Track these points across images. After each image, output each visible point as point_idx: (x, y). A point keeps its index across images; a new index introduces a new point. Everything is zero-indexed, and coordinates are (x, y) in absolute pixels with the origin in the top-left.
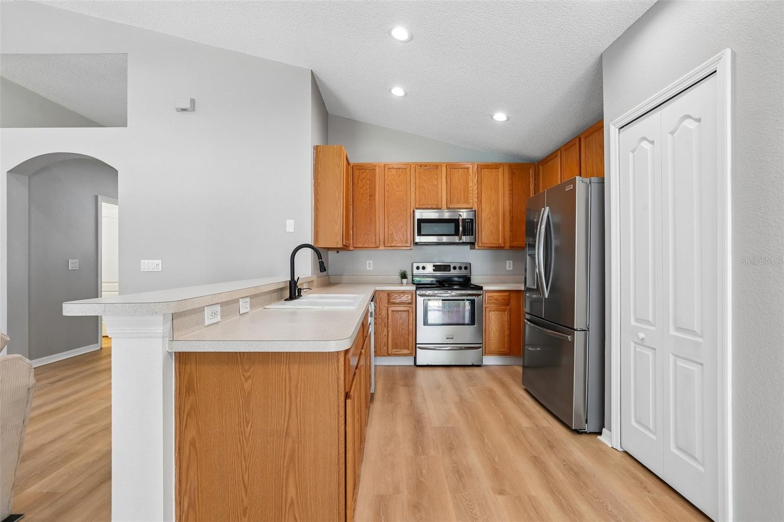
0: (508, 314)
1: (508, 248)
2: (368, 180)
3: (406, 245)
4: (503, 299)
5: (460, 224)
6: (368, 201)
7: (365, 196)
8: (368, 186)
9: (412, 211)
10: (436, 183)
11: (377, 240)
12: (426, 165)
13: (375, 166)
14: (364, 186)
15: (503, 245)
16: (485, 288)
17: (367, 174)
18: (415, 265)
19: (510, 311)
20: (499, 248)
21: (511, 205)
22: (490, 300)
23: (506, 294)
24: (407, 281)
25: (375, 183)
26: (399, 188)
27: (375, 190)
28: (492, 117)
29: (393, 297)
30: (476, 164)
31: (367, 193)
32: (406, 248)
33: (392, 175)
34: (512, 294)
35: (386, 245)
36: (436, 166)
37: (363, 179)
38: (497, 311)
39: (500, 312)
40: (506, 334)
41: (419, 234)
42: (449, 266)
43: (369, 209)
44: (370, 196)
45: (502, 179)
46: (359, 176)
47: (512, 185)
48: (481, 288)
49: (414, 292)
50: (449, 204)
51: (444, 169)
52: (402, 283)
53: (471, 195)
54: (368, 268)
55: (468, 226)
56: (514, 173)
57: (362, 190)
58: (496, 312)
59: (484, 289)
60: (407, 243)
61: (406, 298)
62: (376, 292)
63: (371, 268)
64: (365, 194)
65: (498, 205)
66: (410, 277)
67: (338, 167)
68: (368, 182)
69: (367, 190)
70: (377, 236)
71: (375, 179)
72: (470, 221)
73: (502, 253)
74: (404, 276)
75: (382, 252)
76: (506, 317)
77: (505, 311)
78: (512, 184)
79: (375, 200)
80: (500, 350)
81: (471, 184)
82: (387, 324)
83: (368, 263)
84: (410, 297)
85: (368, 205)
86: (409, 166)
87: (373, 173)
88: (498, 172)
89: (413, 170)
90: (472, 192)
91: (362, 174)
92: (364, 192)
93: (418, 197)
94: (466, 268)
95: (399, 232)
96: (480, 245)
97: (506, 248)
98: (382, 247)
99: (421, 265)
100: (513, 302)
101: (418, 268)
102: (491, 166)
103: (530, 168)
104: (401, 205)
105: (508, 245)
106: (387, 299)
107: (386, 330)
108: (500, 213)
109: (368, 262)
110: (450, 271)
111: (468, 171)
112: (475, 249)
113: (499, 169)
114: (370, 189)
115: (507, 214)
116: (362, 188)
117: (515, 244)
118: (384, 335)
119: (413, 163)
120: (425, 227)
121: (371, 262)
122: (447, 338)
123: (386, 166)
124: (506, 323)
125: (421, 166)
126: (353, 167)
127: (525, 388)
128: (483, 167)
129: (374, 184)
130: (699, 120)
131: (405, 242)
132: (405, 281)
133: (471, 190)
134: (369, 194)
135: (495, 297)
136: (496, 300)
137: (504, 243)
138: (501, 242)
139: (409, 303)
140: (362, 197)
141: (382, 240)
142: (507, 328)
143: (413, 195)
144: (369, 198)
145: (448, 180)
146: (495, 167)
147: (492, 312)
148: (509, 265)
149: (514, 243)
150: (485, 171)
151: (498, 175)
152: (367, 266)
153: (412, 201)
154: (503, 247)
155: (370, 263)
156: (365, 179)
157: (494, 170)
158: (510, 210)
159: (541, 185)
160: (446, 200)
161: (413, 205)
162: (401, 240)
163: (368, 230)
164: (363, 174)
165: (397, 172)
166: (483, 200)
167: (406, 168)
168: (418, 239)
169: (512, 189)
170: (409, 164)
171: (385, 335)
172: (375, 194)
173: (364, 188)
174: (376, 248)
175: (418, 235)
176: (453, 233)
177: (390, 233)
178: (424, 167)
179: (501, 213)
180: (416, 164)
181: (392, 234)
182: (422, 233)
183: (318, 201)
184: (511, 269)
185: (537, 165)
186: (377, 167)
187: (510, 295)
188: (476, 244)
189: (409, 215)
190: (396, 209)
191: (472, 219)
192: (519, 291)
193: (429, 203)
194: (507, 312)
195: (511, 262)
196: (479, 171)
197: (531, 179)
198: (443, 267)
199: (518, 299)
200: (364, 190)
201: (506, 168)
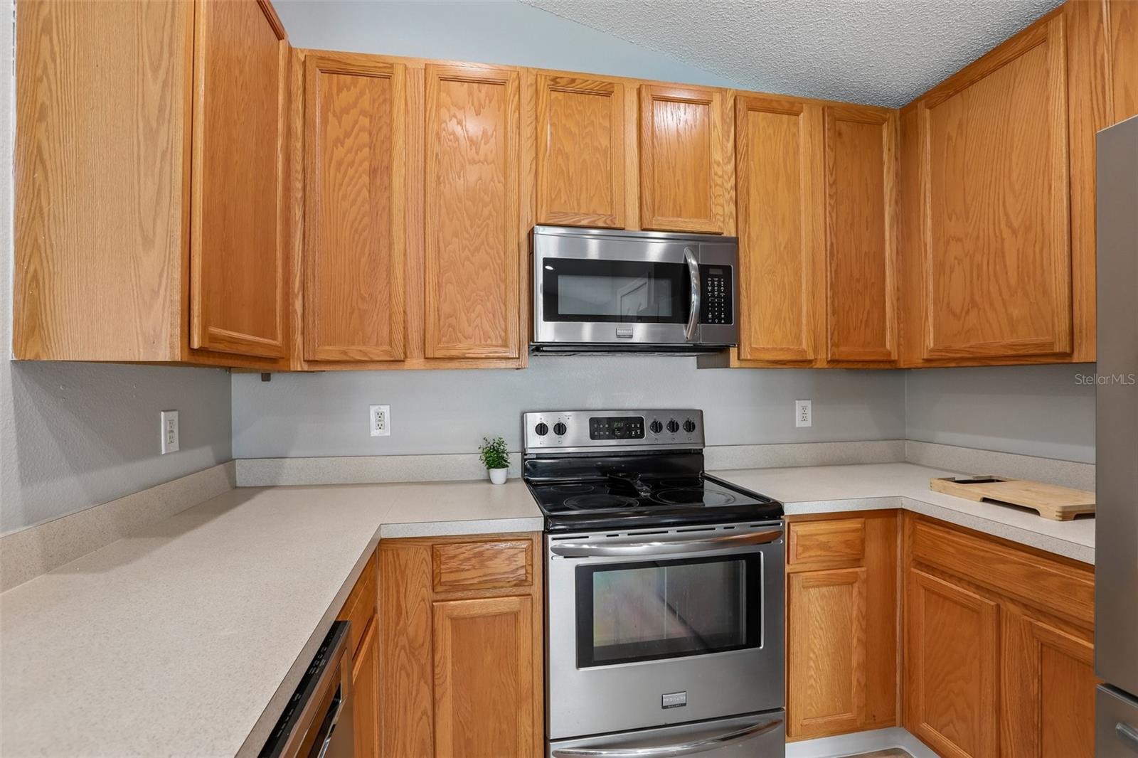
0: (860, 593)
1: (825, 365)
2: (363, 113)
3: (502, 352)
4: (846, 542)
5: (695, 282)
6: (365, 193)
7: (351, 172)
8: (365, 137)
9: (524, 235)
10: (605, 142)
11: (398, 336)
12: (573, 81)
13: (392, 66)
14: (347, 135)
15: (811, 356)
16: (789, 510)
17: (362, 93)
18: (534, 419)
19: (866, 581)
20: (801, 364)
22: (806, 548)
23: (855, 524)
24: (508, 473)
25: (390, 125)
26: (477, 153)
27: (390, 151)
29: (453, 564)
30: (729, 94)
31: (361, 164)
32: (502, 364)
33: (456, 105)
34: (877, 523)
35: (430, 354)
36: (605, 90)
37: (345, 110)
38: (827, 585)
39: (835, 589)
40: (854, 663)
41: (552, 313)
42: (641, 420)
43: (367, 220)
44: (373, 172)
45: (806, 143)
46: (328, 100)
47: (833, 169)
48: (773, 510)
49: (538, 540)
50: (647, 215)
51: (631, 99)
52: (489, 481)
53: (714, 191)
54: (375, 432)
55: (715, 287)
56: (840, 134)
57: (339, 152)
58: (824, 590)
59: (786, 513)
60: (505, 345)
61: (509, 562)
63: (386, 432)
64: (351, 164)
65: (797, 230)
66: (515, 461)
68: (365, 121)
69: (360, 149)
70: (399, 319)
71: (391, 112)
72: (720, 272)
73: (788, 378)
74: (495, 458)
75: (416, 375)
76: (854, 603)
77: (852, 584)
78: (835, 161)
79: (389, 187)
80: (837, 717)
81: (715, 155)
82: (429, 669)
83: (373, 417)
84: (521, 560)
85: (363, 204)
86: (514, 75)
87: (383, 91)
88: (797, 124)
89: (527, 94)
90: (719, 181)
91: (340, 90)
92: (350, 156)
93: (544, 189)
94: (690, 427)
95: (479, 308)
96: (746, 354)
97: (819, 365)
98: (416, 362)
99: (550, 420)
100: (874, 551)
101: (542, 429)
102: (775, 105)
103: (885, 120)
104: (486, 212)
105: (823, 356)
106: (428, 571)
107: (426, 691)
108: (803, 253)
109: (373, 410)
110: (642, 436)
111: (708, 114)
112: (727, 365)
113: (798, 115)
114: (372, 147)
115: (822, 255)
116: (339, 142)
117: (845, 351)
118: (418, 714)
119: (528, 69)
120: (573, 290)
121: (385, 409)
122: (664, 708)
123: (430, 71)
124: (855, 624)
125: (555, 81)
126: (305, 61)
128: (751, 104)
129: (385, 130)
131: (500, 342)
132: (498, 475)
133: (716, 174)
134: (366, 165)
135: (822, 539)
136: (824, 546)
137: (816, 350)
138: (805, 346)
139: (520, 583)
140: (339, 176)
141: (415, 338)
142: (859, 640)
143: (528, 181)
144: (366, 179)
145: (647, 136)
146: (785, 108)
147: (812, 591)
148: (803, 414)
149: (842, 349)
150: (759, 121)
151: (795, 136)
152: (374, 424)
153: (526, 200)
154: (810, 362)
155: (380, 415)
156: (354, 112)
157: (785, 117)
158: (832, 245)
159: (926, 169)
160: (636, 201)
161: (527, 215)
162: (487, 337)
163: (363, 299)
164: (345, 93)
165: (470, 94)
166: (754, 208)
167: (503, 83)
168: (547, 332)
169: (835, 182)
170: (514, 71)
171: (424, 713)
172: (389, 168)
173: (349, 142)
174: (393, 366)
175: (546, 319)
176: (666, 312)
177: (446, 308)
178: (560, 84)
179: (804, 257)
180: (538, 73)
181: (454, 315)
182: (562, 310)
185: (897, 114)
186: (399, 78)
187: (862, 525)
188: (733, 352)
189: (512, 246)
190: (468, 223)
191: (727, 270)
192: (891, 515)
193: (583, 210)
194: (856, 585)
195: (808, 404)
196: (740, 116)
197: (885, 157)
198: (621, 425)
199: (889, 537)
200: (349, 151)
201: (818, 114)
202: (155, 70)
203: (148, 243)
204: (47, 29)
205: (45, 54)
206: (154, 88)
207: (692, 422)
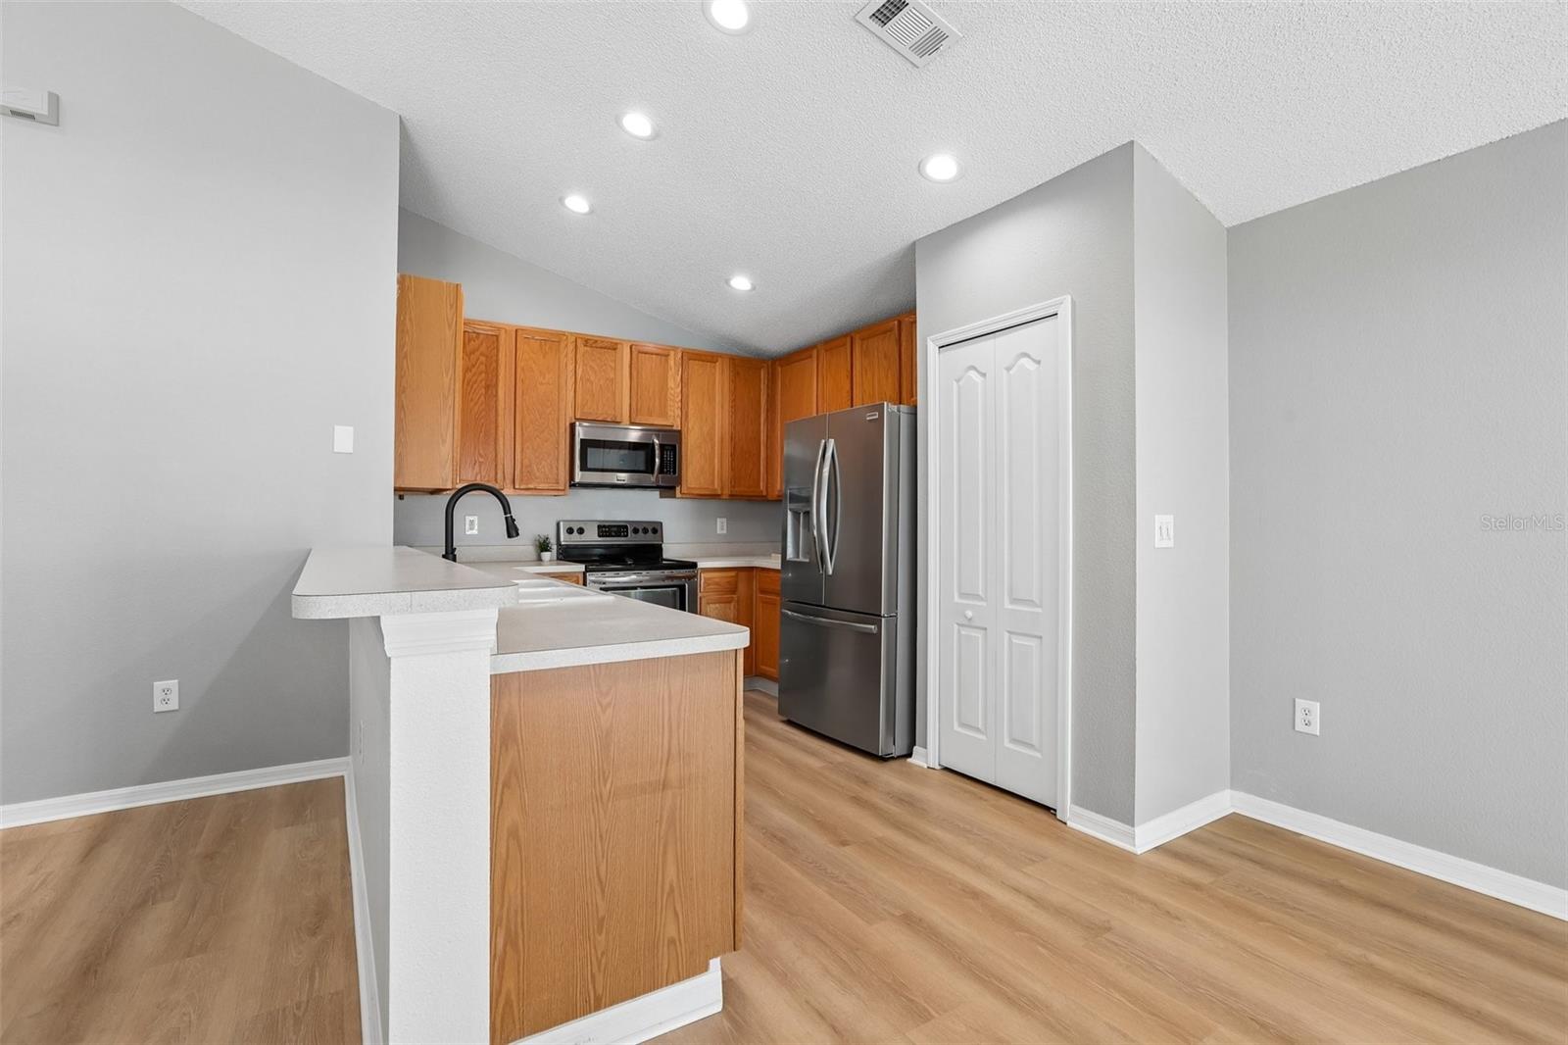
0: (734, 607)
1: (727, 497)
2: (482, 354)
3: (555, 487)
4: (727, 582)
5: (657, 452)
6: (483, 397)
7: (475, 386)
8: (483, 367)
9: (569, 424)
10: (612, 376)
11: (500, 476)
12: (596, 341)
13: (499, 329)
14: (472, 366)
15: (719, 492)
16: (701, 565)
17: (481, 343)
18: (565, 525)
19: (738, 601)
20: (714, 496)
21: (733, 425)
22: (709, 585)
23: (733, 574)
24: (553, 556)
25: (497, 361)
26: (544, 378)
27: (496, 376)
28: (727, 282)
30: (679, 350)
31: (481, 381)
32: (555, 493)
33: (532, 352)
34: (742, 575)
35: (518, 487)
36: (612, 346)
37: (473, 352)
38: (720, 603)
39: (723, 605)
41: (584, 468)
42: (626, 527)
43: (484, 413)
44: (487, 387)
45: (720, 378)
47: (734, 392)
48: (692, 566)
49: (580, 576)
50: (633, 415)
51: (627, 351)
52: (540, 560)
53: (670, 403)
54: (468, 532)
55: (668, 455)
56: (738, 373)
57: (469, 375)
58: (717, 605)
59: (698, 567)
60: (558, 483)
63: (475, 532)
64: (475, 382)
65: (714, 424)
66: (554, 548)
68: (483, 359)
69: (481, 373)
70: (500, 467)
71: (497, 356)
72: (671, 448)
73: (713, 504)
74: (542, 548)
76: (731, 610)
77: (730, 601)
78: (735, 388)
79: (496, 396)
81: (671, 384)
83: (467, 522)
85: (481, 405)
86: (564, 337)
87: (492, 342)
88: (714, 367)
89: (571, 347)
90: (672, 398)
92: (474, 379)
93: (579, 400)
94: (655, 531)
95: (544, 462)
96: (684, 490)
97: (724, 497)
98: (508, 490)
99: (576, 526)
100: (742, 588)
101: (570, 531)
102: (702, 357)
103: (762, 366)
104: (548, 411)
105: (727, 492)
108: (716, 437)
109: (469, 518)
110: (626, 536)
111: (667, 361)
112: (674, 497)
113: (715, 362)
114: (486, 373)
115: (727, 438)
116: (468, 369)
117: (739, 489)
119: (571, 333)
120: (595, 457)
121: (477, 518)
123: (519, 333)
125: (587, 341)
128: (691, 356)
129: (494, 365)
130: (1039, 362)
131: (554, 481)
132: (546, 556)
133: (670, 394)
134: (483, 383)
135: (717, 580)
136: (717, 584)
137: (722, 489)
138: (716, 486)
140: (469, 388)
141: (509, 477)
143: (570, 395)
144: (483, 390)
145: (634, 374)
146: (708, 358)
147: (711, 604)
148: (721, 526)
149: (736, 489)
150: (695, 365)
151: (714, 374)
152: (467, 526)
153: (570, 405)
154: (719, 496)
155: (472, 522)
156: (477, 354)
157: (709, 364)
158: (732, 433)
159: (779, 397)
160: (628, 408)
161: (570, 413)
162: (547, 478)
164: (471, 342)
165: (541, 345)
166: (691, 412)
167: (559, 342)
168: (582, 476)
169: (734, 400)
170: (563, 334)
172: (495, 386)
173: (474, 370)
175: (581, 470)
176: (642, 468)
177: (526, 462)
178: (589, 342)
179: (717, 439)
180: (577, 337)
181: (530, 466)
182: (589, 466)
183: (404, 392)
184: (725, 532)
185: (770, 363)
186: (502, 333)
187: (737, 575)
188: (678, 489)
189: (562, 430)
190: (538, 417)
191: (675, 446)
192: (751, 569)
193: (600, 412)
194: (732, 604)
195: (725, 520)
196: (685, 362)
197: (762, 387)
198: (615, 529)
199: (750, 581)
200: (474, 375)
201: (727, 362)
203: (444, 441)
205: (405, 367)
207: (656, 528)
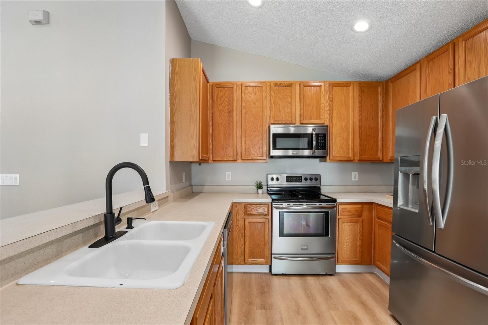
0: (360, 225)
1: (357, 161)
2: (226, 97)
3: (262, 158)
4: (356, 211)
5: (314, 138)
6: (227, 117)
7: (223, 112)
8: (227, 103)
9: (267, 127)
10: (290, 100)
11: (235, 154)
12: (281, 84)
13: (233, 84)
14: (222, 103)
15: (352, 159)
16: (338, 201)
17: (226, 92)
18: (270, 177)
19: (362, 222)
20: (349, 161)
21: (361, 121)
22: (343, 212)
23: (359, 206)
24: (263, 191)
26: (255, 105)
27: (233, 106)
29: (250, 209)
30: (327, 83)
32: (262, 161)
33: (249, 93)
34: (366, 207)
35: (243, 159)
36: (290, 85)
37: (222, 97)
38: (350, 222)
39: (353, 224)
40: (358, 244)
41: (275, 148)
42: (301, 177)
43: (227, 124)
44: (229, 112)
45: (352, 94)
46: (218, 94)
47: (361, 102)
48: (334, 201)
49: (270, 205)
50: (302, 119)
51: (298, 87)
52: (258, 193)
53: (322, 111)
54: (227, 179)
55: (321, 140)
56: (363, 91)
57: (221, 107)
58: (349, 224)
60: (263, 156)
61: (262, 210)
62: (233, 204)
63: (230, 179)
64: (223, 111)
65: (348, 121)
66: (265, 187)
67: (194, 80)
68: (226, 99)
69: (225, 106)
70: (235, 150)
71: (233, 96)
72: (322, 135)
73: (349, 165)
74: (259, 186)
75: (240, 164)
76: (358, 228)
77: (358, 222)
78: (361, 100)
79: (233, 116)
80: (352, 259)
81: (323, 101)
82: (243, 235)
83: (227, 175)
84: (266, 209)
85: (226, 121)
86: (265, 84)
87: (231, 91)
88: (349, 90)
89: (268, 88)
90: (324, 109)
91: (220, 92)
92: (223, 109)
93: (273, 114)
94: (316, 179)
95: (256, 147)
96: (332, 158)
97: (355, 161)
98: (239, 160)
99: (275, 176)
100: (365, 214)
101: (272, 179)
102: (341, 85)
103: (379, 86)
104: (257, 121)
105: (357, 158)
106: (244, 211)
107: (243, 240)
108: (350, 128)
109: (227, 173)
110: (301, 182)
111: (320, 89)
112: (326, 161)
113: (349, 87)
114: (228, 106)
115: (357, 129)
116: (220, 105)
118: (241, 245)
119: (268, 81)
120: (281, 142)
121: (230, 173)
122: (302, 249)
123: (243, 84)
124: (359, 234)
125: (276, 84)
126: (212, 85)
127: (392, 314)
128: (334, 85)
129: (232, 101)
131: (261, 155)
132: (260, 191)
133: (323, 107)
134: (227, 110)
135: (348, 209)
136: (349, 211)
137: (354, 156)
138: (350, 156)
139: (265, 215)
140: (221, 113)
141: (239, 154)
142: (359, 238)
143: (268, 112)
144: (227, 114)
145: (302, 97)
146: (346, 85)
147: (345, 223)
148: (355, 176)
149: (363, 156)
150: (336, 89)
151: (348, 93)
152: (227, 177)
153: (268, 117)
154: (352, 160)
155: (228, 175)
156: (224, 97)
157: (345, 88)
158: (360, 125)
159: (391, 101)
160: (299, 116)
161: (268, 121)
162: (258, 154)
163: (226, 145)
164: (222, 92)
165: (253, 90)
166: (335, 115)
167: (262, 86)
168: (274, 153)
169: (361, 106)
170: (265, 83)
171: (242, 245)
172: (233, 111)
173: (223, 105)
174: (234, 162)
175: (273, 149)
176: (306, 147)
177: (247, 147)
178: (278, 84)
180: (271, 83)
181: (249, 148)
182: (277, 148)
184: (357, 179)
185: (384, 83)
186: (235, 86)
187: (362, 207)
188: (328, 158)
189: (264, 130)
190: (253, 124)
191: (324, 135)
192: (371, 204)
193: (284, 119)
194: (359, 223)
195: (357, 173)
196: (331, 88)
197: (379, 97)
198: (295, 178)
199: (370, 211)
200: (223, 107)
201: (356, 86)
202: (193, 104)
204: (175, 98)
205: (175, 103)
206: (193, 108)
207: (317, 178)
